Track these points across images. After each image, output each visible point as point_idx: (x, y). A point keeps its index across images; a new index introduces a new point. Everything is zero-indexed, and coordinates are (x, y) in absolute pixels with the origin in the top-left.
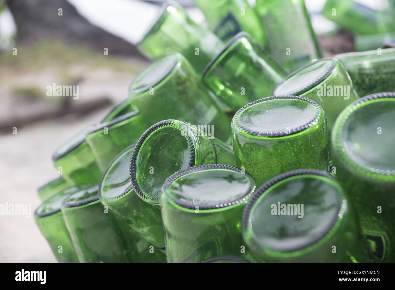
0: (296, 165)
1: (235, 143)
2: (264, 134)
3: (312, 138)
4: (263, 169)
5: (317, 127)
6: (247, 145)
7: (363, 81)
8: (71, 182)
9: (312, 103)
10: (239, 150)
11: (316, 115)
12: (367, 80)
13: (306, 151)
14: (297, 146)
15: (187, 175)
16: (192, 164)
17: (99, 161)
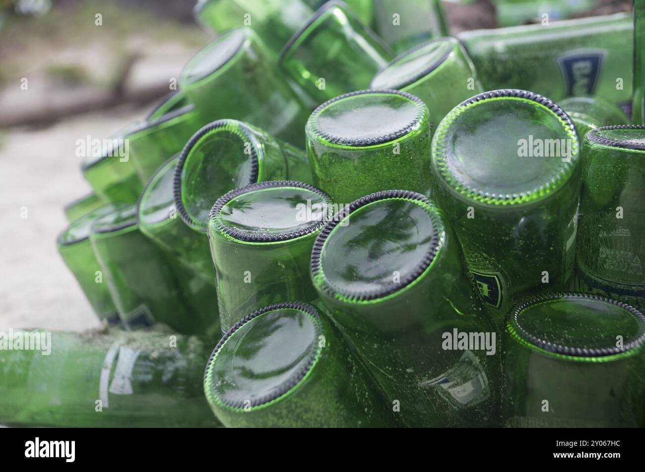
0: (389, 182)
1: (310, 152)
2: (346, 142)
3: (411, 148)
4: (345, 188)
5: (419, 132)
6: (325, 156)
7: (494, 69)
8: (106, 199)
9: (415, 100)
10: (316, 162)
11: (418, 117)
12: (500, 69)
13: (403, 165)
14: (390, 158)
15: (245, 194)
16: (254, 180)
17: (141, 172)
